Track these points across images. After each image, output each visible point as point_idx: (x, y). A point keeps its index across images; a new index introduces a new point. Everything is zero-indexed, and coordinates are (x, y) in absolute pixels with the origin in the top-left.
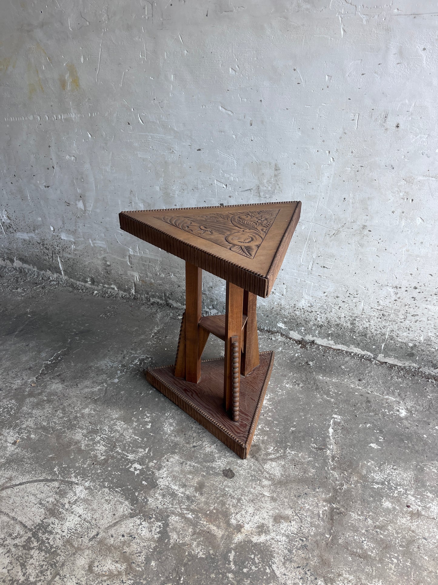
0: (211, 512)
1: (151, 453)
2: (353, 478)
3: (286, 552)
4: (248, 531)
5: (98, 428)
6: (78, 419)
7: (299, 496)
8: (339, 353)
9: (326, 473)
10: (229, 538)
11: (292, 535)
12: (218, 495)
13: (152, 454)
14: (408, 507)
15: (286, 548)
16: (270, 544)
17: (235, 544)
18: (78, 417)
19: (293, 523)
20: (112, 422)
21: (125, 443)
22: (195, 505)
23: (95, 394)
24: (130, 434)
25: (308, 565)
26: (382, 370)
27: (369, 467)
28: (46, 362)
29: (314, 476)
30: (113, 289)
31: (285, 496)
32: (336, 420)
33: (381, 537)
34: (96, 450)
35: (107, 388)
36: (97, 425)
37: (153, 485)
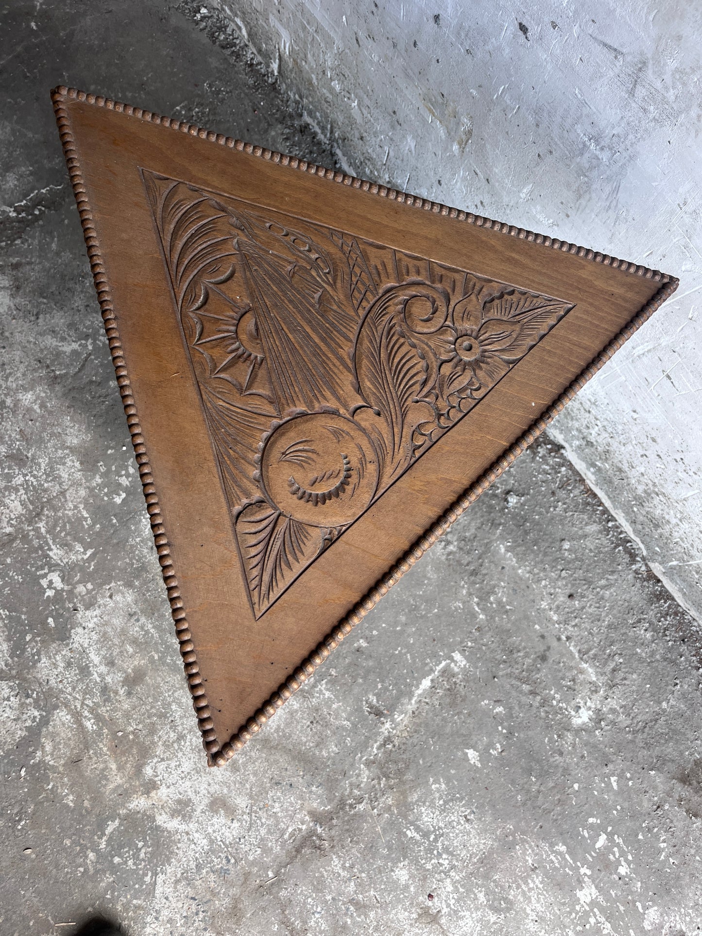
0: (126, 736)
1: (93, 563)
2: (387, 798)
3: (193, 865)
4: (160, 799)
5: (29, 455)
6: (5, 411)
7: (277, 784)
8: (588, 504)
9: (352, 765)
10: (125, 794)
11: (219, 843)
12: (154, 711)
13: (92, 567)
14: (430, 896)
15: (197, 859)
16: (179, 839)
17: (129, 810)
18: (5, 408)
19: (236, 824)
20: (60, 452)
21: (60, 518)
22: (108, 708)
23: (61, 360)
24: (78, 500)
25: (209, 904)
26: (636, 594)
27: (430, 792)
28: (8, 209)
29: (328, 760)
30: (240, 28)
31: (257, 770)
32: (452, 665)
33: (346, 922)
34: (4, 506)
35: (90, 354)
36: (32, 446)
37: (62, 635)
